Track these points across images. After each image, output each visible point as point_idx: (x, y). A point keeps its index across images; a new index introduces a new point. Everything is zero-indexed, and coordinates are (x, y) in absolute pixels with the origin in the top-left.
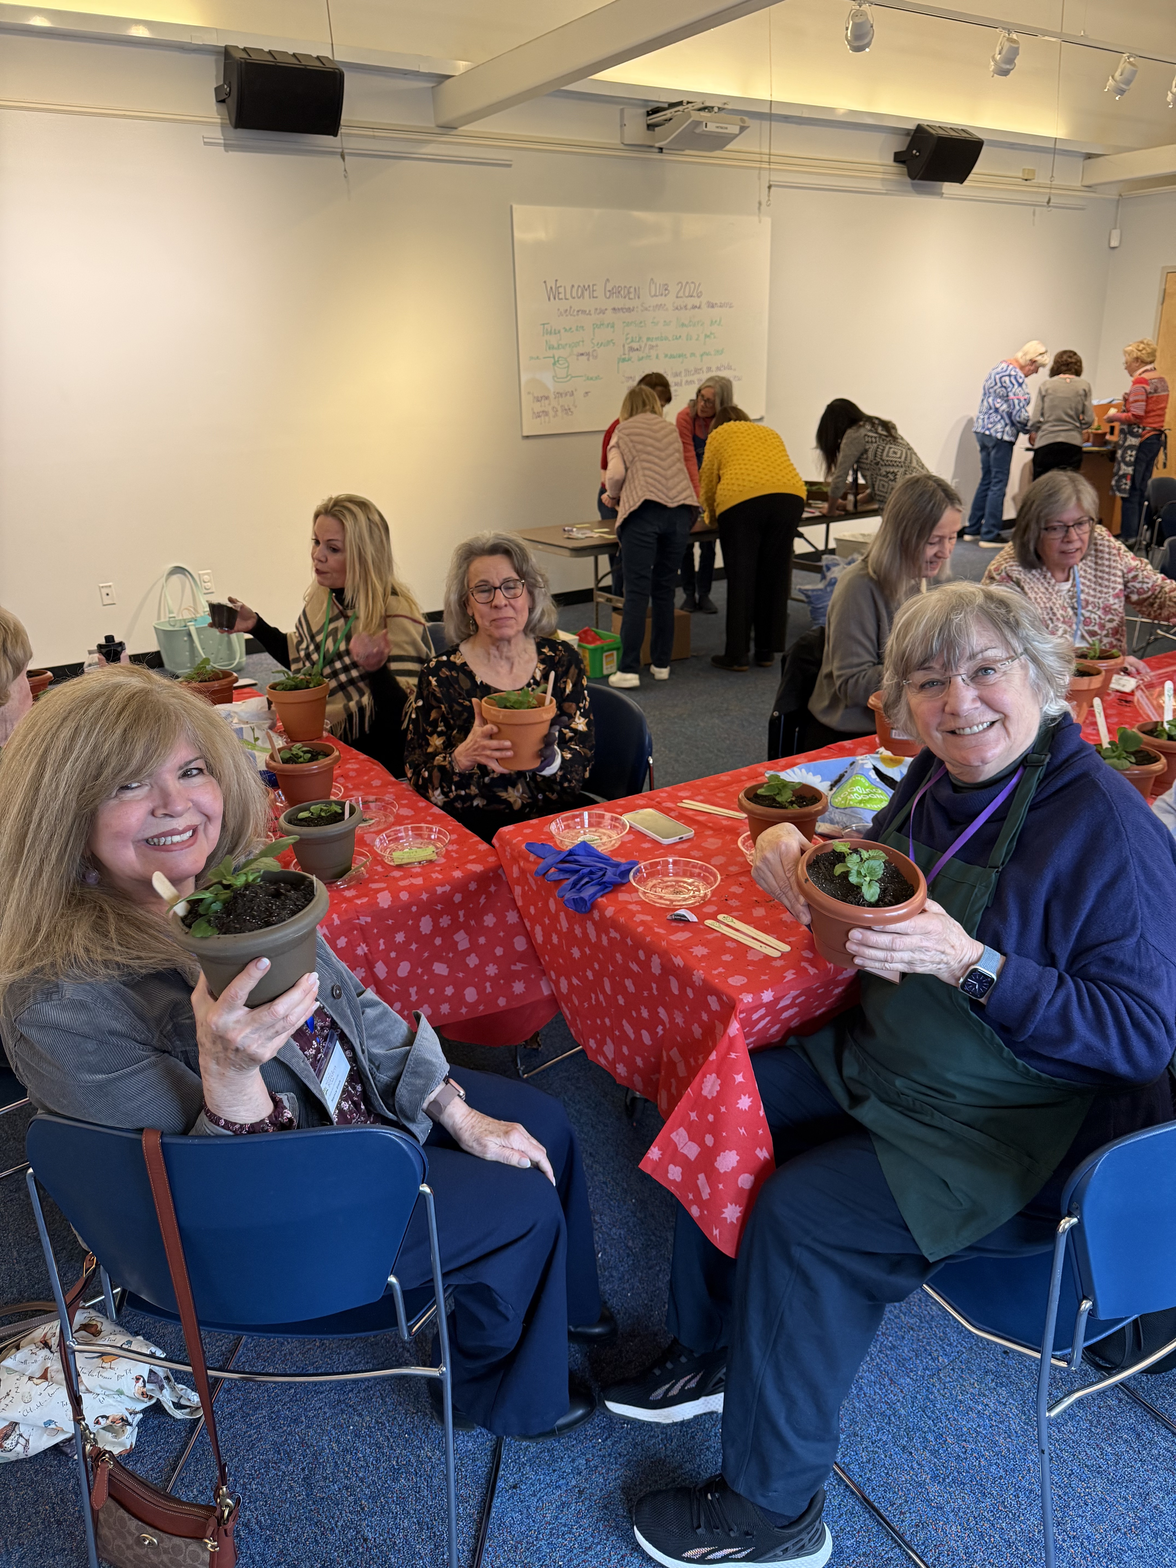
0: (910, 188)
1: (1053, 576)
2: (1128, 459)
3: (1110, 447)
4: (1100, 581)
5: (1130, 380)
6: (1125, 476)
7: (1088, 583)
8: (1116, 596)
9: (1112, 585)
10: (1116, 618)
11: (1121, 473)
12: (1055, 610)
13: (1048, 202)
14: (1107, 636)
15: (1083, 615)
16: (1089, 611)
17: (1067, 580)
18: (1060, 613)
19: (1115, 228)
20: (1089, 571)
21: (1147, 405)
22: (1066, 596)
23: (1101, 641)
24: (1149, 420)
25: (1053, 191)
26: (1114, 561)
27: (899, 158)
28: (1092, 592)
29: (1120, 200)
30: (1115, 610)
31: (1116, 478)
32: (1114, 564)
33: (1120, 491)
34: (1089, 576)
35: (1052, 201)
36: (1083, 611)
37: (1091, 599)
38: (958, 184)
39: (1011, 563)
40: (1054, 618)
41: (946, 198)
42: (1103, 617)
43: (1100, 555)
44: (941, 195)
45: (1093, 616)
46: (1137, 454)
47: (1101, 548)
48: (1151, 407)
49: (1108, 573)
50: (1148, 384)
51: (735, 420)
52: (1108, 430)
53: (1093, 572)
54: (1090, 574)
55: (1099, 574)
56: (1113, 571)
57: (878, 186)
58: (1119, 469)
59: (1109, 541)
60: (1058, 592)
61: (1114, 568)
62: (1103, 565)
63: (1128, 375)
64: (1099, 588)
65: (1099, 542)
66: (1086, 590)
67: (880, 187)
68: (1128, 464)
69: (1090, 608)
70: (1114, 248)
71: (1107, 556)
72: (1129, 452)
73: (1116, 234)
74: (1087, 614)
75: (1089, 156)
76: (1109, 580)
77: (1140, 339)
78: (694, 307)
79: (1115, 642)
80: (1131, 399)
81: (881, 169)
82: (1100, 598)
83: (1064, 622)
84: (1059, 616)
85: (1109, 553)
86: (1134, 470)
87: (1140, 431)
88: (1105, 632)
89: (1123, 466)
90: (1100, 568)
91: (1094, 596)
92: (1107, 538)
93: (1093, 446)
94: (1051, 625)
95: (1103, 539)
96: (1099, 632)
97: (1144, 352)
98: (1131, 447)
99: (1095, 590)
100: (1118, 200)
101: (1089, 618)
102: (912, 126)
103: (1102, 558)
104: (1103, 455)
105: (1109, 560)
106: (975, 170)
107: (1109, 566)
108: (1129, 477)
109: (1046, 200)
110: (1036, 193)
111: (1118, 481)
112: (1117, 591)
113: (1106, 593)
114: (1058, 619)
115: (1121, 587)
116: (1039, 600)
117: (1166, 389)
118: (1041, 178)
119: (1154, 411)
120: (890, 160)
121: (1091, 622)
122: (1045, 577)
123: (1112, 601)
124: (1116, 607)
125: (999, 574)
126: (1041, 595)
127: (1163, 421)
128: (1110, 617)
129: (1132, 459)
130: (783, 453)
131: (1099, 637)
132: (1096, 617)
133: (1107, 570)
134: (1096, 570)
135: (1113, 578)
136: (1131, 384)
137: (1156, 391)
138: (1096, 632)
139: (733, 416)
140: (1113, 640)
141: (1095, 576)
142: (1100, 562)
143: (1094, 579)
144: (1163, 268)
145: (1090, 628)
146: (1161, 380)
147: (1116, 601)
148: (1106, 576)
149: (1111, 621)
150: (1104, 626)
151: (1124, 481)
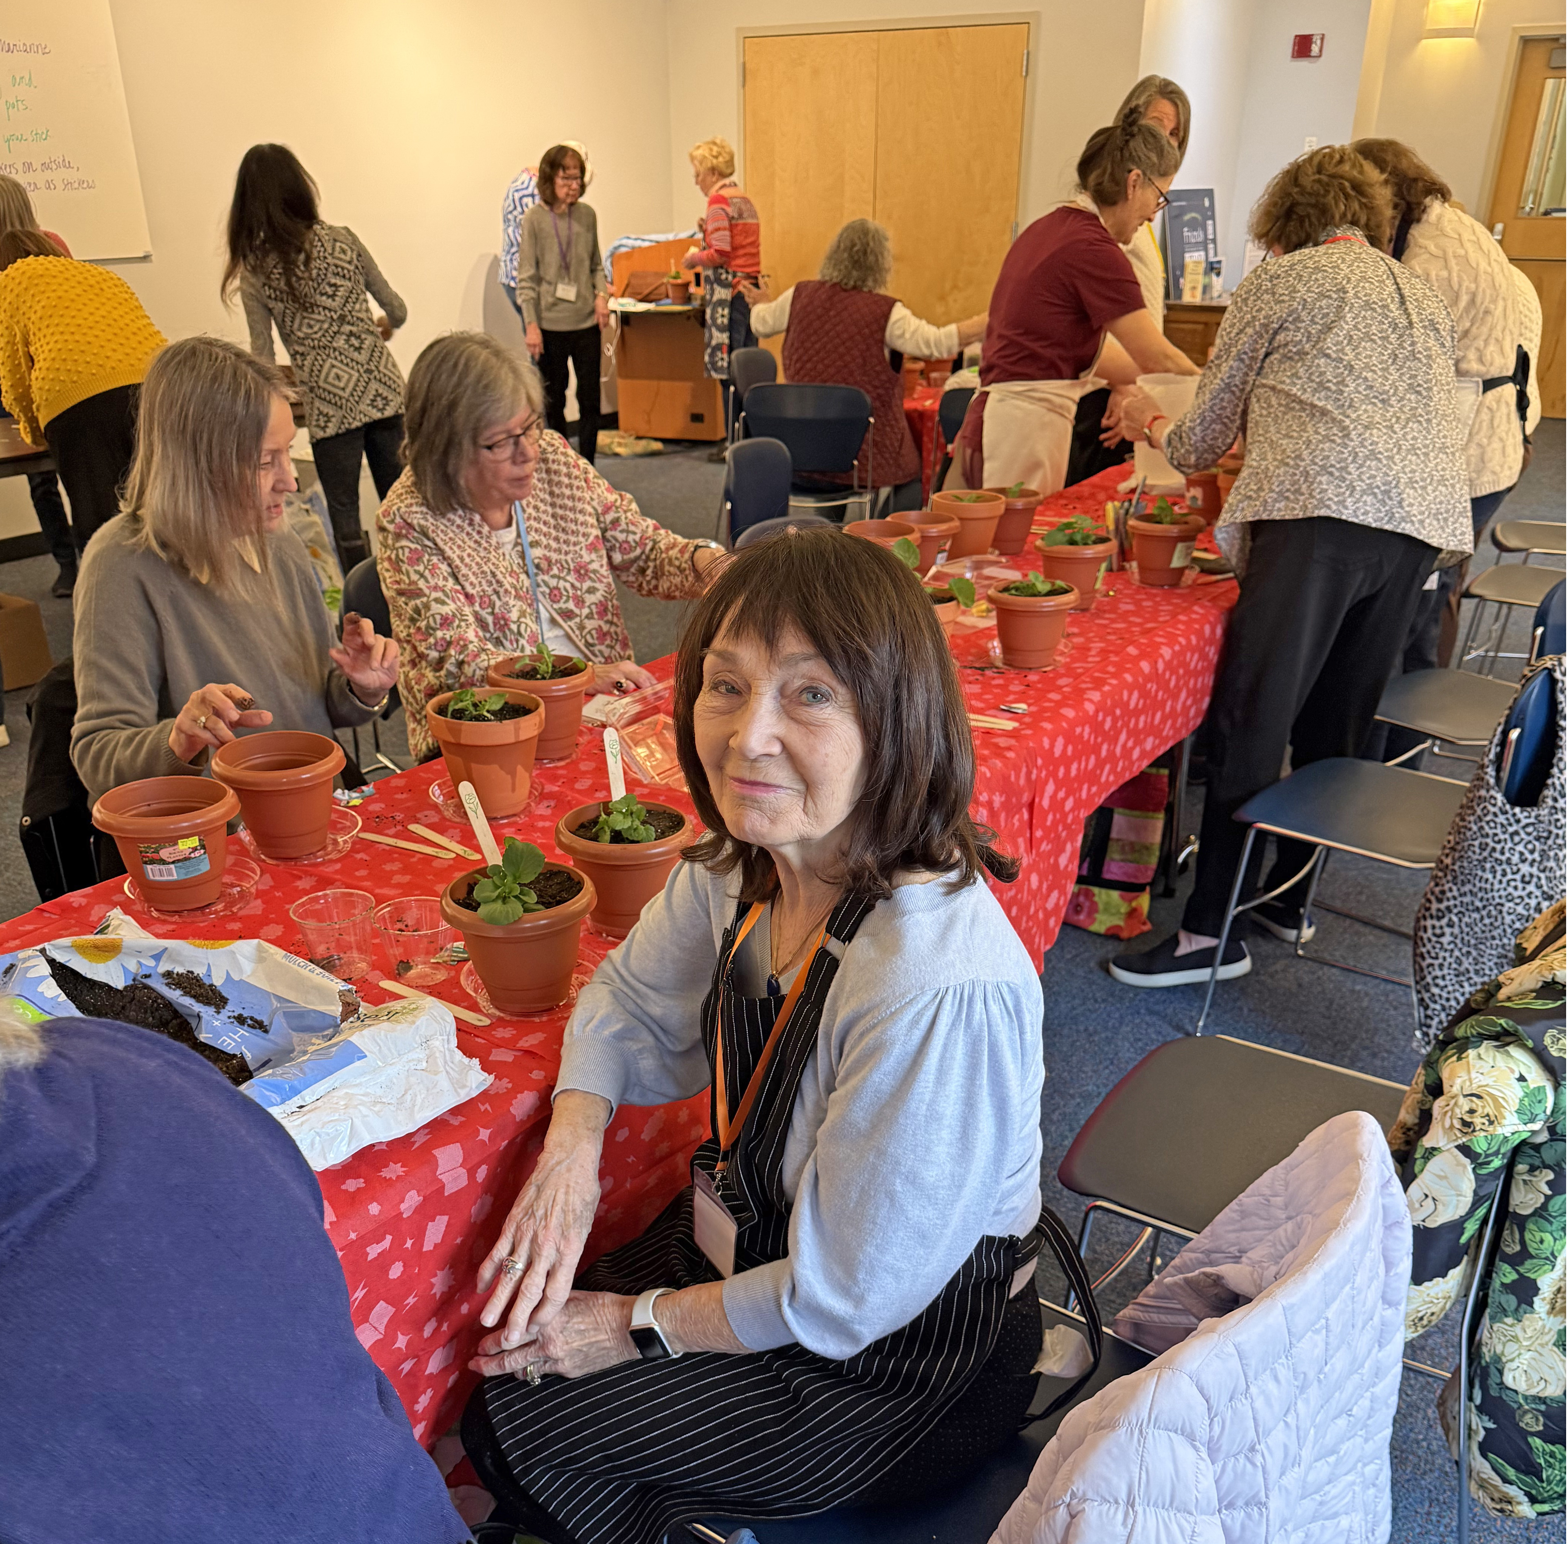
1: (484, 519)
2: (719, 321)
3: (696, 303)
4: (563, 524)
5: (705, 200)
6: (719, 347)
7: (545, 529)
8: (592, 548)
9: (582, 529)
10: (597, 585)
11: (714, 343)
12: (500, 577)
14: (589, 617)
15: (546, 584)
16: (553, 576)
17: (509, 524)
18: (507, 582)
20: (542, 507)
21: (732, 237)
22: (514, 554)
23: (581, 627)
24: (740, 261)
26: (578, 488)
28: (554, 545)
30: (595, 572)
31: (709, 351)
32: (578, 494)
33: (716, 370)
34: (544, 517)
36: (546, 578)
37: (554, 556)
39: (409, 501)
40: (501, 591)
42: (578, 584)
43: (556, 478)
45: (562, 584)
46: (731, 313)
47: (555, 467)
48: (739, 240)
49: (573, 509)
50: (728, 204)
51: (37, 255)
52: (692, 278)
53: (549, 509)
54: (545, 512)
55: (560, 512)
56: (579, 506)
58: (711, 337)
59: (565, 454)
60: (497, 548)
61: (580, 499)
62: (562, 495)
63: (701, 194)
64: (563, 536)
65: (551, 457)
66: (544, 541)
68: (721, 329)
69: (555, 571)
71: (566, 480)
72: (720, 310)
74: (553, 582)
76: (576, 521)
77: (709, 138)
79: (605, 628)
80: (710, 228)
82: (566, 553)
83: (518, 597)
84: (508, 586)
85: (569, 475)
86: (730, 338)
87: (730, 277)
88: (586, 611)
89: (715, 333)
90: (559, 502)
91: (556, 550)
92: (561, 449)
93: (673, 304)
94: (498, 603)
95: (555, 452)
96: (577, 611)
97: (721, 159)
98: (721, 303)
99: (557, 539)
101: (557, 588)
103: (559, 484)
104: (689, 318)
105: (570, 486)
107: (572, 497)
108: (725, 348)
111: (712, 355)
112: (591, 538)
113: (575, 544)
114: (506, 591)
115: (596, 532)
116: (467, 560)
117: (754, 215)
119: (743, 247)
121: (561, 595)
122: (471, 523)
123: (586, 557)
124: (595, 566)
125: (392, 522)
126: (469, 551)
127: (758, 264)
128: (587, 584)
129: (726, 321)
130: (139, 313)
131: (578, 620)
132: (568, 586)
133: (570, 503)
134: (553, 505)
135: (581, 518)
136: (706, 205)
137: (741, 216)
138: (572, 611)
139: (32, 247)
140: (602, 623)
141: (554, 516)
142: (557, 491)
143: (552, 522)
144: (739, 30)
145: (562, 605)
146: (746, 200)
147: (594, 556)
148: (571, 515)
149: (591, 591)
150: (583, 602)
151: (719, 354)
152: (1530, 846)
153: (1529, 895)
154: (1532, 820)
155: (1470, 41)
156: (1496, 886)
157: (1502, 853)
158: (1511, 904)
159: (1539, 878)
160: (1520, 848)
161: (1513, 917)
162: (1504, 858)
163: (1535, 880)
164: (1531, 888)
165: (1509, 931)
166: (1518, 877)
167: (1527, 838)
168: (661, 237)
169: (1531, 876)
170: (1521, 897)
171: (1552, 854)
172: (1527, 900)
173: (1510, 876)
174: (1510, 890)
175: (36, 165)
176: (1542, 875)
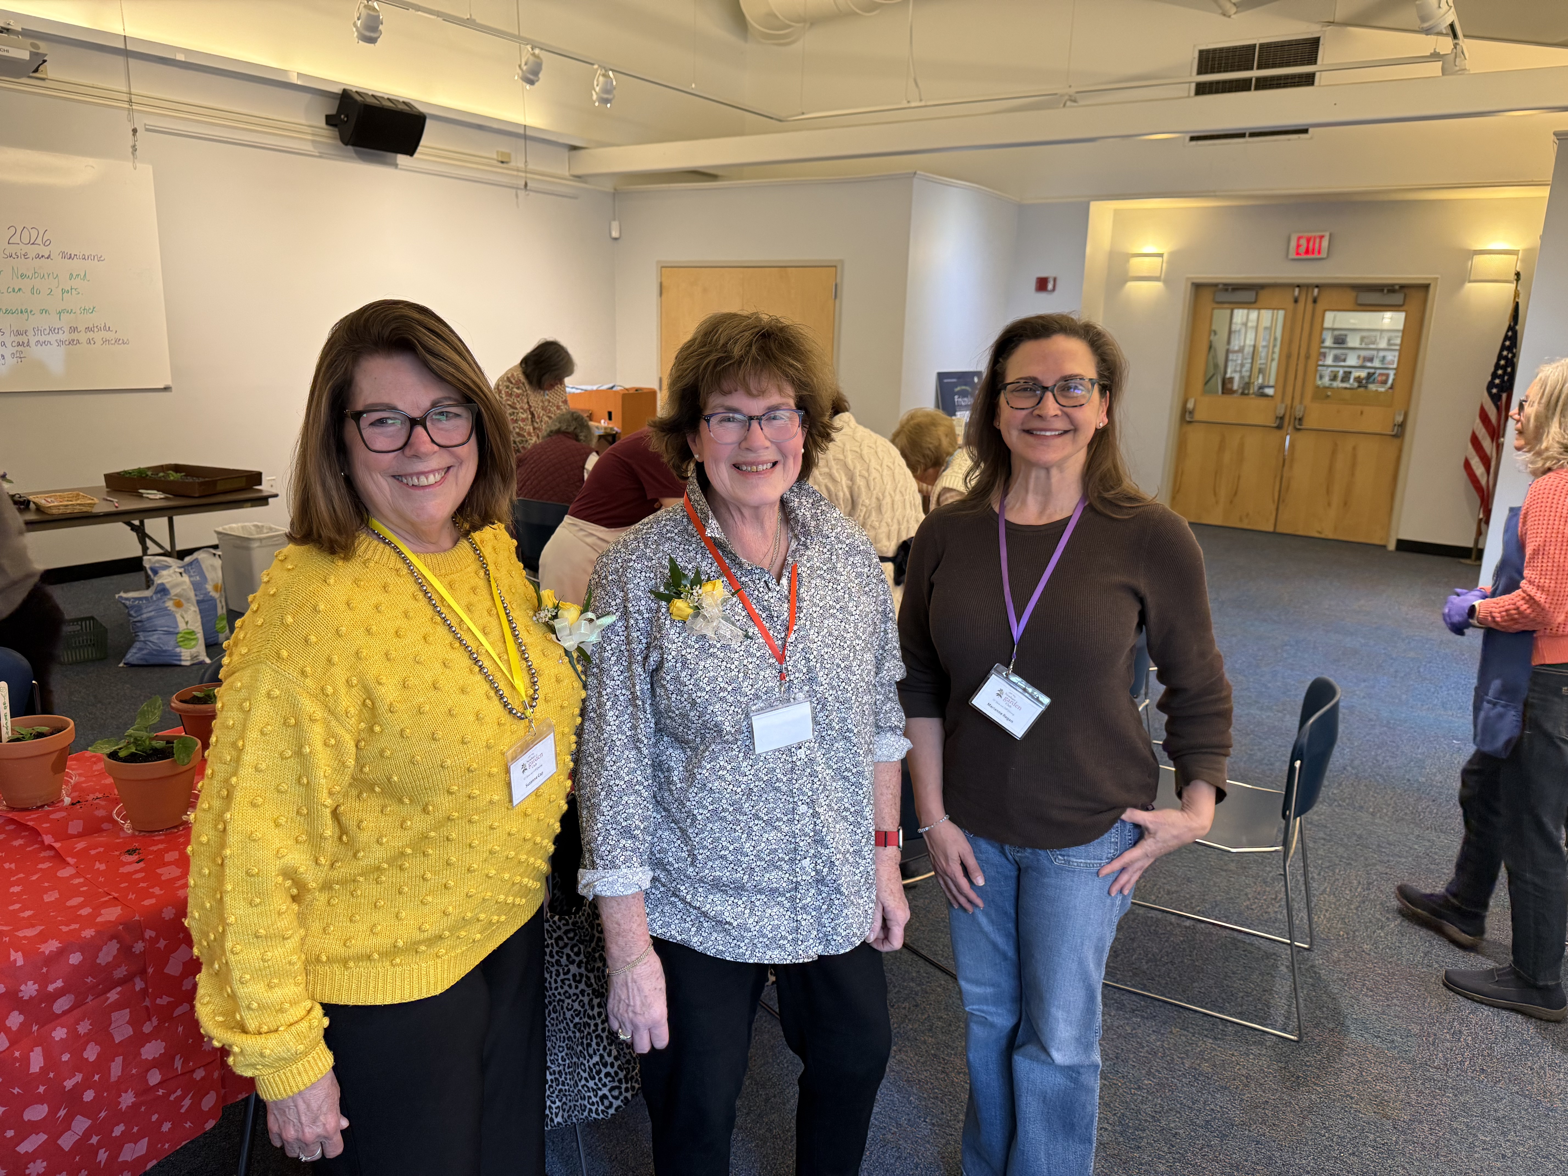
0: (354, 155)
13: (526, 185)
19: (614, 220)
25: (529, 175)
27: (330, 120)
29: (616, 194)
35: (529, 184)
38: (408, 157)
41: (401, 169)
44: (396, 165)
57: (308, 147)
67: (311, 149)
70: (616, 239)
73: (615, 225)
75: (574, 148)
78: (38, 257)
81: (309, 130)
100: (614, 194)
102: (337, 90)
106: (423, 142)
109: (523, 183)
110: (513, 176)
118: (518, 162)
120: (323, 123)
144: (658, 261)
152: (576, 949)
153: (582, 992)
154: (571, 927)
155: (1159, 285)
156: (554, 986)
157: (552, 956)
158: (570, 1001)
159: (588, 978)
160: (567, 950)
161: (572, 1012)
162: (554, 961)
163: (584, 979)
164: (582, 986)
165: (571, 1025)
166: (570, 976)
167: (571, 943)
168: (589, 388)
169: (581, 975)
170: (574, 994)
171: (597, 955)
172: (581, 997)
173: (562, 977)
174: (566, 988)
175: (81, 328)
176: (591, 975)
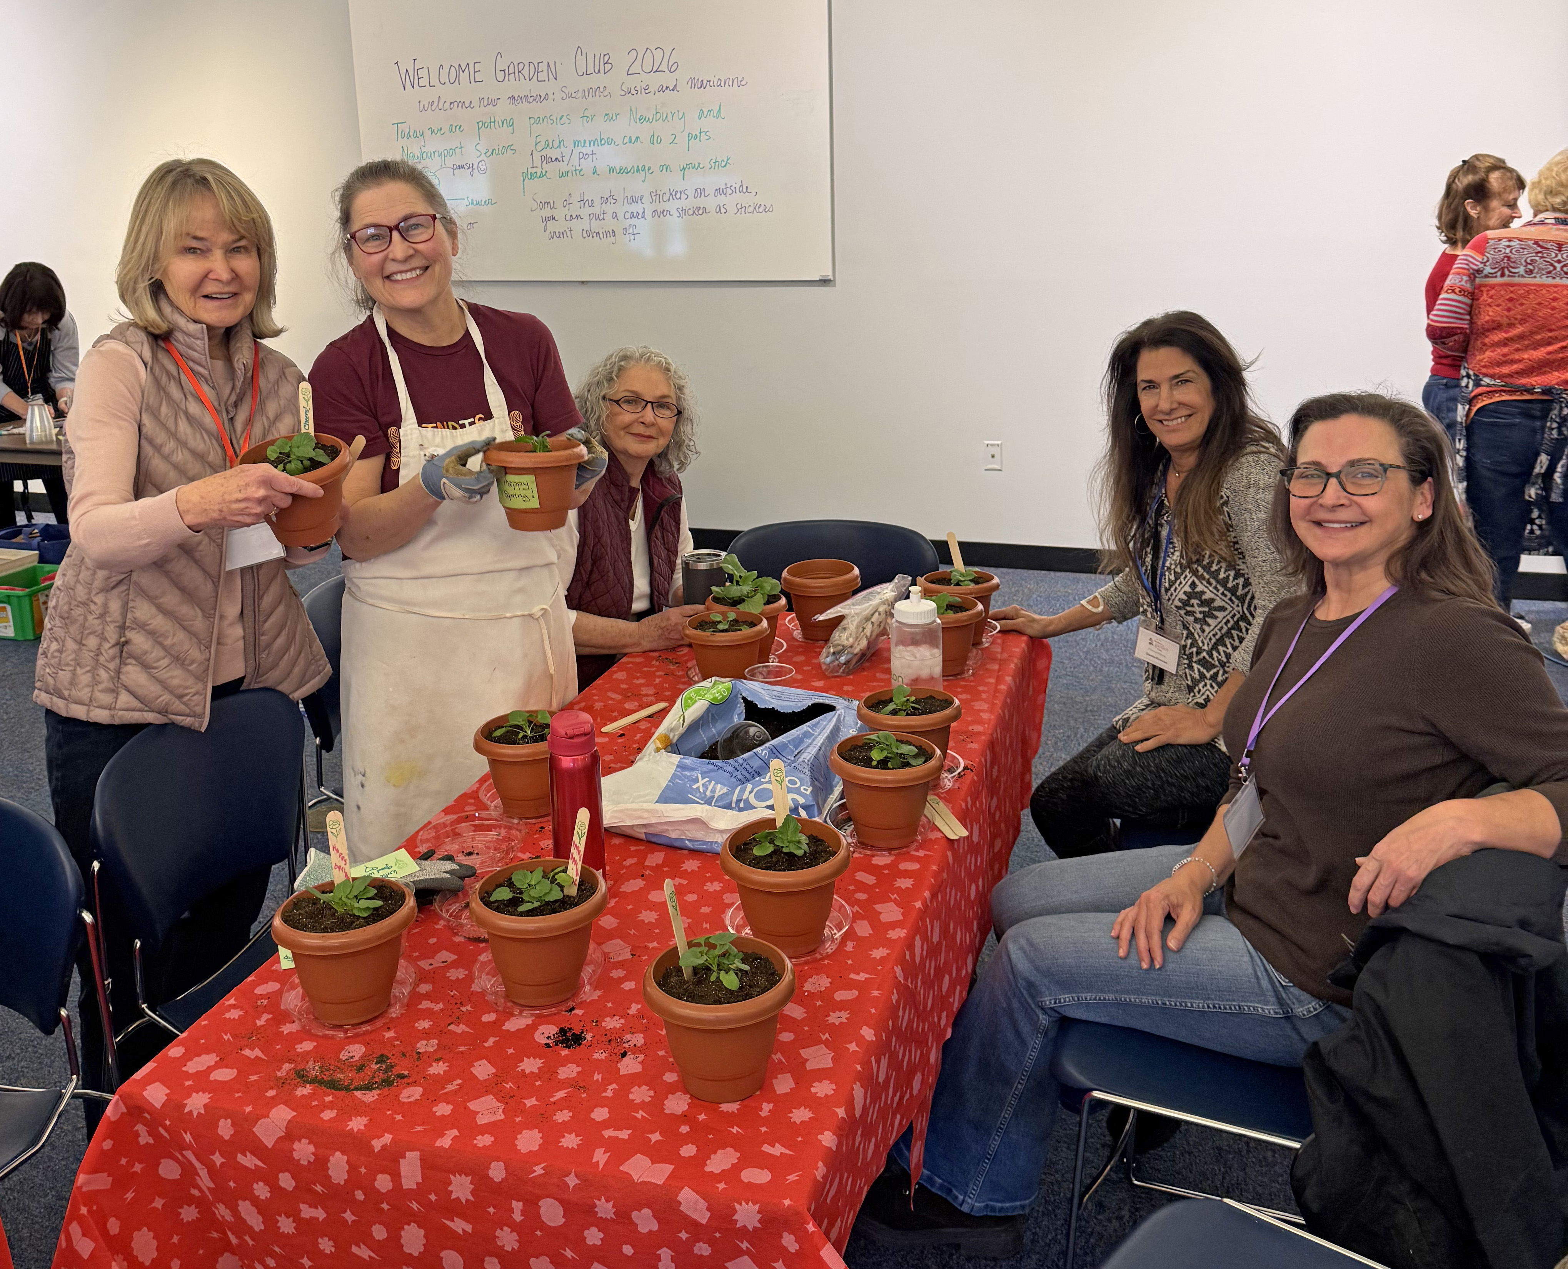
78: (663, 89)
175: (710, 190)
